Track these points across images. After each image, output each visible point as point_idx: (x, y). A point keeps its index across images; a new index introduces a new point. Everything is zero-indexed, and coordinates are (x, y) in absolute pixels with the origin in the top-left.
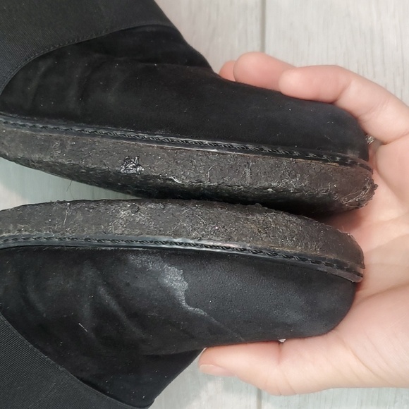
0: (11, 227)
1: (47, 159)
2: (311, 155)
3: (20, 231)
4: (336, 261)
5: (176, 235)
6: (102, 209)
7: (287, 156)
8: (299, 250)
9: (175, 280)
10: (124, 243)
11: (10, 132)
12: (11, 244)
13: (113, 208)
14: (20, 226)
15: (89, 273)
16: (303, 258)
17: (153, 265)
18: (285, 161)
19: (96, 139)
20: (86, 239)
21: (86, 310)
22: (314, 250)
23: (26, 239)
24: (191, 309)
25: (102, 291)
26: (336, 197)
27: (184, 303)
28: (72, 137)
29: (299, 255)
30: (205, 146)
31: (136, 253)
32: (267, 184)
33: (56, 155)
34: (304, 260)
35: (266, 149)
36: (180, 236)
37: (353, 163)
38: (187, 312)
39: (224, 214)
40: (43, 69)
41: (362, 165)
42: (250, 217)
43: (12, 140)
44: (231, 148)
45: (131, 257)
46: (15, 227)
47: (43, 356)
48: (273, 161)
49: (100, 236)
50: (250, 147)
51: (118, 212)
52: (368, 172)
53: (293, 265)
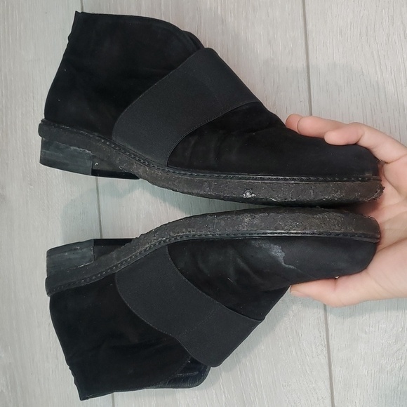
0: (184, 230)
1: (202, 192)
2: (345, 179)
3: (190, 232)
4: (363, 234)
5: (276, 229)
6: (235, 218)
7: (332, 181)
8: (343, 230)
9: (278, 252)
10: (248, 235)
11: (178, 178)
12: (185, 238)
13: (240, 217)
14: (189, 229)
15: (231, 252)
16: (345, 234)
17: (265, 245)
18: (331, 184)
19: (228, 180)
20: (227, 234)
21: (231, 271)
22: (351, 230)
23: (194, 235)
24: (287, 266)
25: (239, 260)
26: (360, 200)
27: (283, 264)
28: (214, 180)
29: (343, 233)
30: (287, 180)
31: (255, 239)
32: (322, 197)
33: (207, 190)
34: (346, 236)
35: (321, 179)
36: (278, 230)
37: (369, 179)
38: (285, 268)
39: (300, 215)
40: (193, 142)
41: (374, 180)
42: (315, 216)
43: (180, 182)
44: (302, 180)
45: (253, 242)
46: (187, 230)
47: (207, 296)
48: (324, 184)
49: (234, 232)
50: (312, 178)
51: (243, 219)
52: (378, 182)
53: (341, 239)
